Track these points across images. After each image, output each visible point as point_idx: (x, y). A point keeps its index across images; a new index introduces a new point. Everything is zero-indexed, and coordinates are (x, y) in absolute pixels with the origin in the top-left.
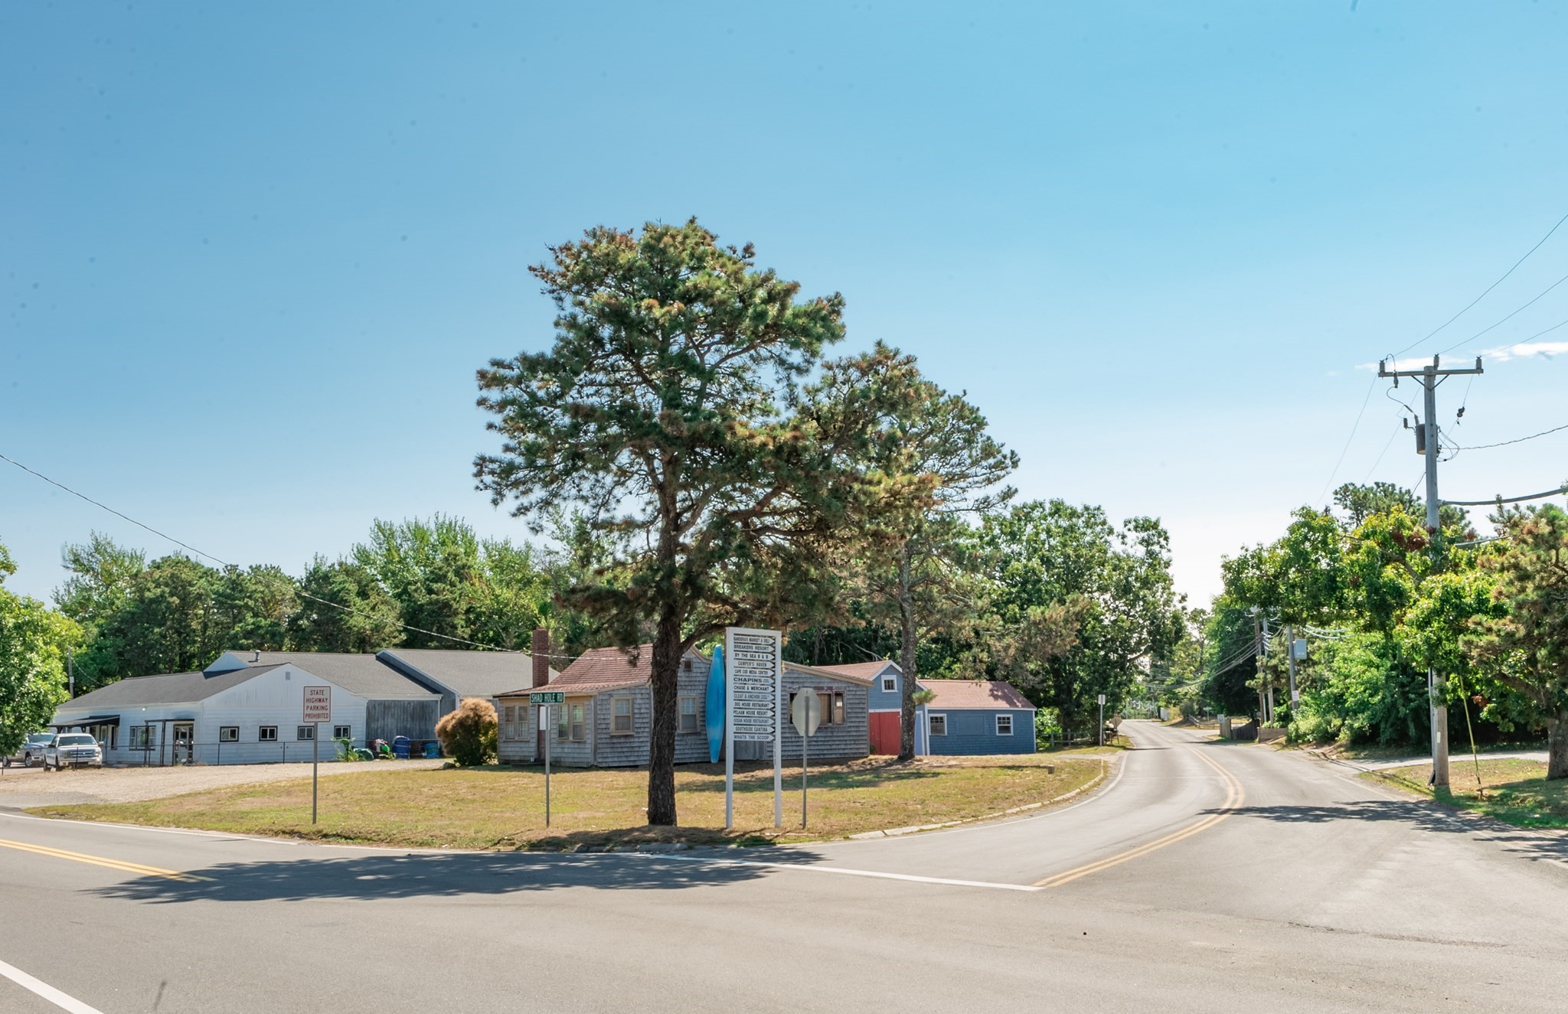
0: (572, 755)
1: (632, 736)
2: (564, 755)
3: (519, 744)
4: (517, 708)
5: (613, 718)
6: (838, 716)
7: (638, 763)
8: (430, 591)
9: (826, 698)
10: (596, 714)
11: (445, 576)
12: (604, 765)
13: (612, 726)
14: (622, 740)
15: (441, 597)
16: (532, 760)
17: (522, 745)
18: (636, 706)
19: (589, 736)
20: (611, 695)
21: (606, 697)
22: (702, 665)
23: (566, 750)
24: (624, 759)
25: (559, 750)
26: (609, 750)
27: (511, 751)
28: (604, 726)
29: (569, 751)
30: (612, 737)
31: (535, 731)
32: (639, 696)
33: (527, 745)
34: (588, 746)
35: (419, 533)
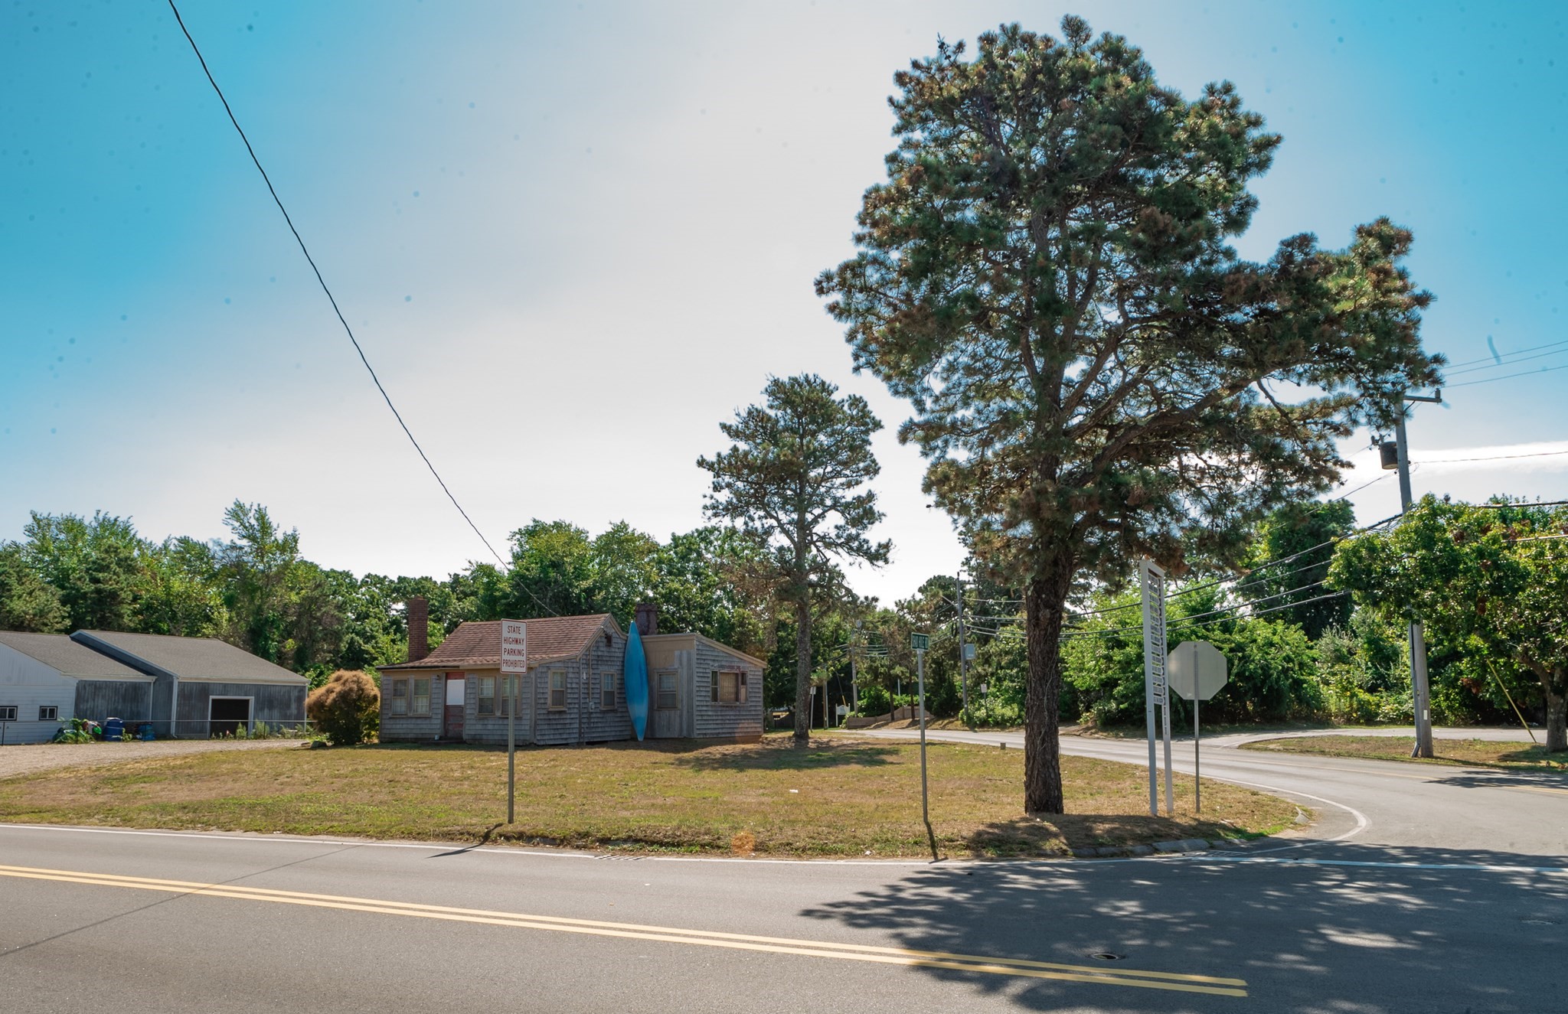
0: (499, 732)
1: (564, 712)
2: (487, 732)
3: (413, 721)
4: (412, 682)
5: (550, 693)
6: (743, 695)
7: (569, 741)
8: (96, 581)
9: (734, 677)
10: (536, 687)
11: (108, 567)
12: (542, 743)
13: (549, 701)
14: (557, 717)
15: (107, 587)
16: (436, 737)
17: (419, 721)
18: (569, 680)
19: (528, 711)
20: (549, 668)
21: (545, 670)
22: (619, 641)
23: (490, 727)
24: (558, 737)
25: (479, 727)
26: (546, 727)
27: (400, 728)
28: (542, 701)
29: (490, 728)
30: (549, 713)
31: (441, 707)
32: (571, 670)
33: (428, 721)
34: (524, 722)
35: (72, 527)
